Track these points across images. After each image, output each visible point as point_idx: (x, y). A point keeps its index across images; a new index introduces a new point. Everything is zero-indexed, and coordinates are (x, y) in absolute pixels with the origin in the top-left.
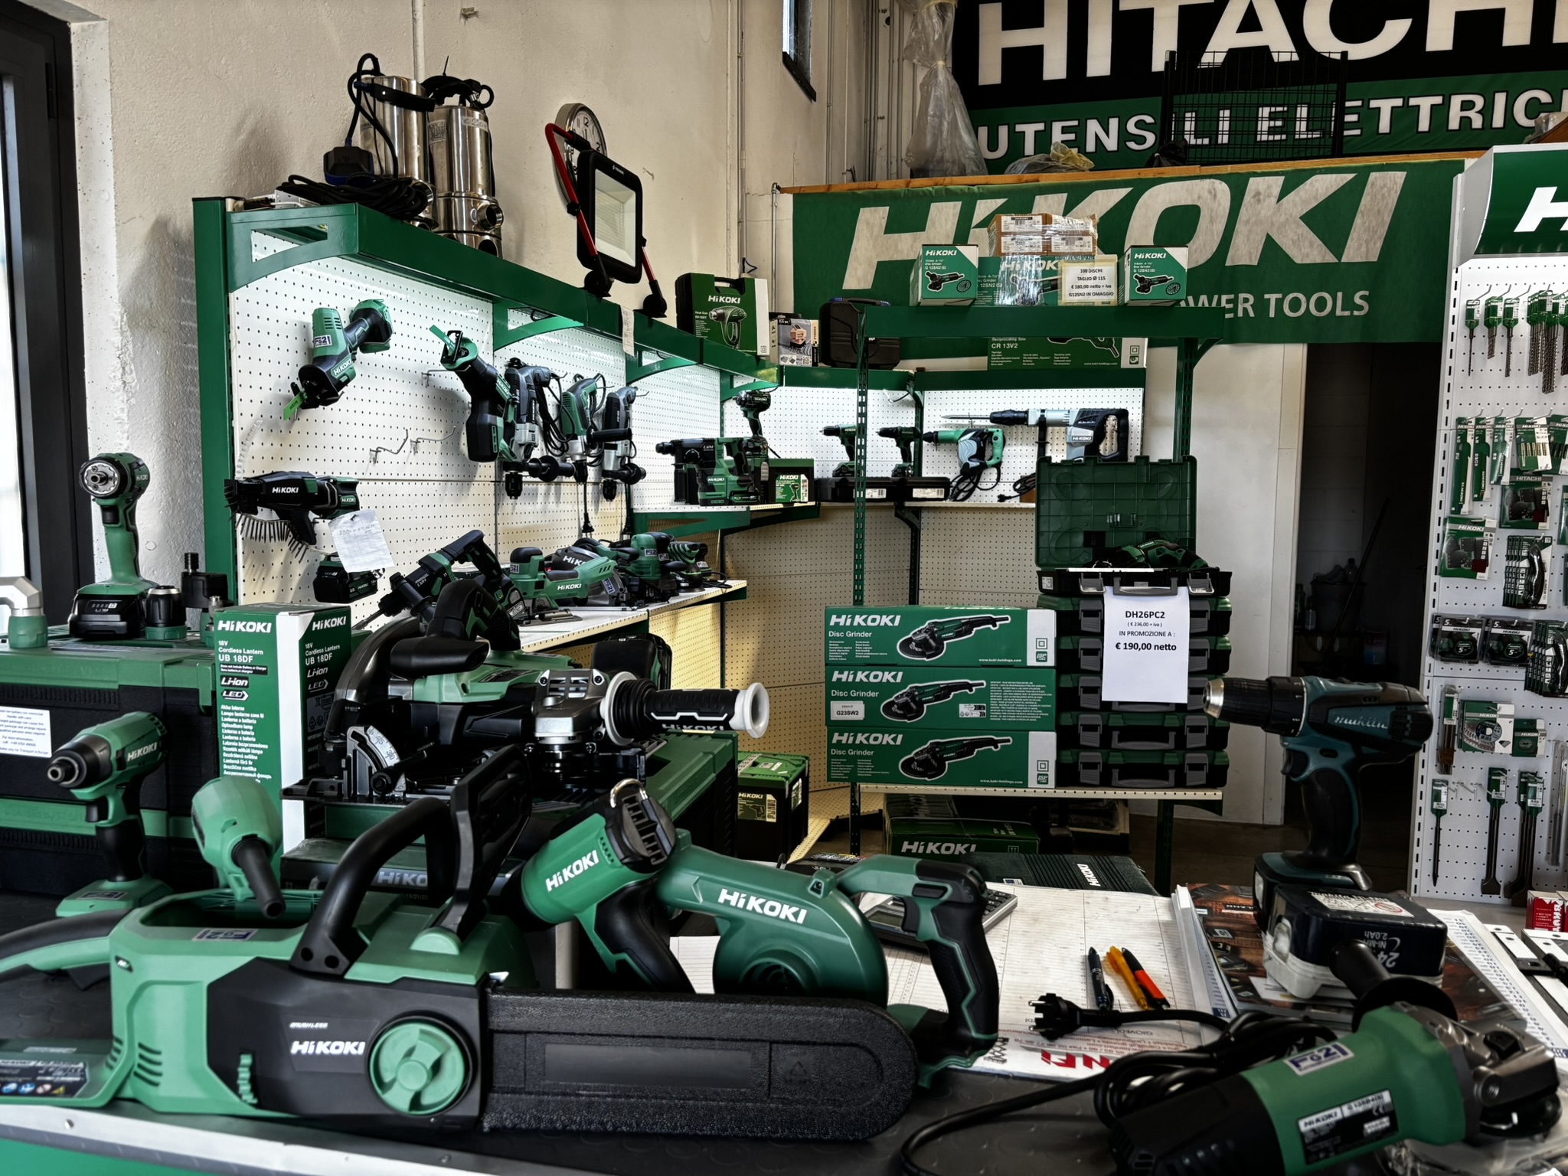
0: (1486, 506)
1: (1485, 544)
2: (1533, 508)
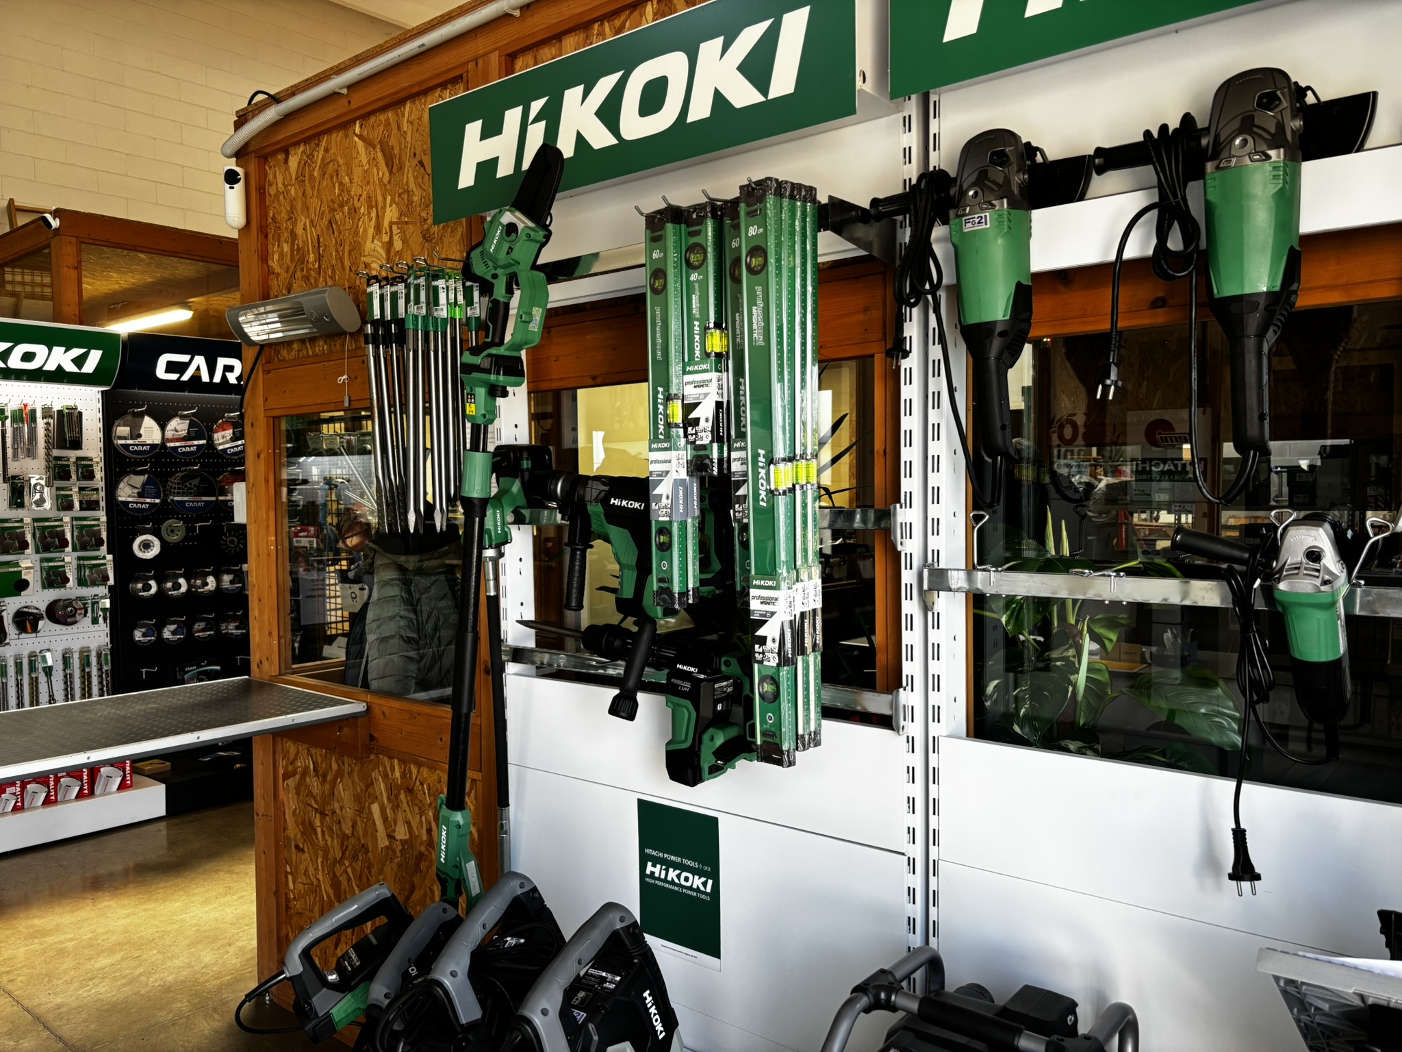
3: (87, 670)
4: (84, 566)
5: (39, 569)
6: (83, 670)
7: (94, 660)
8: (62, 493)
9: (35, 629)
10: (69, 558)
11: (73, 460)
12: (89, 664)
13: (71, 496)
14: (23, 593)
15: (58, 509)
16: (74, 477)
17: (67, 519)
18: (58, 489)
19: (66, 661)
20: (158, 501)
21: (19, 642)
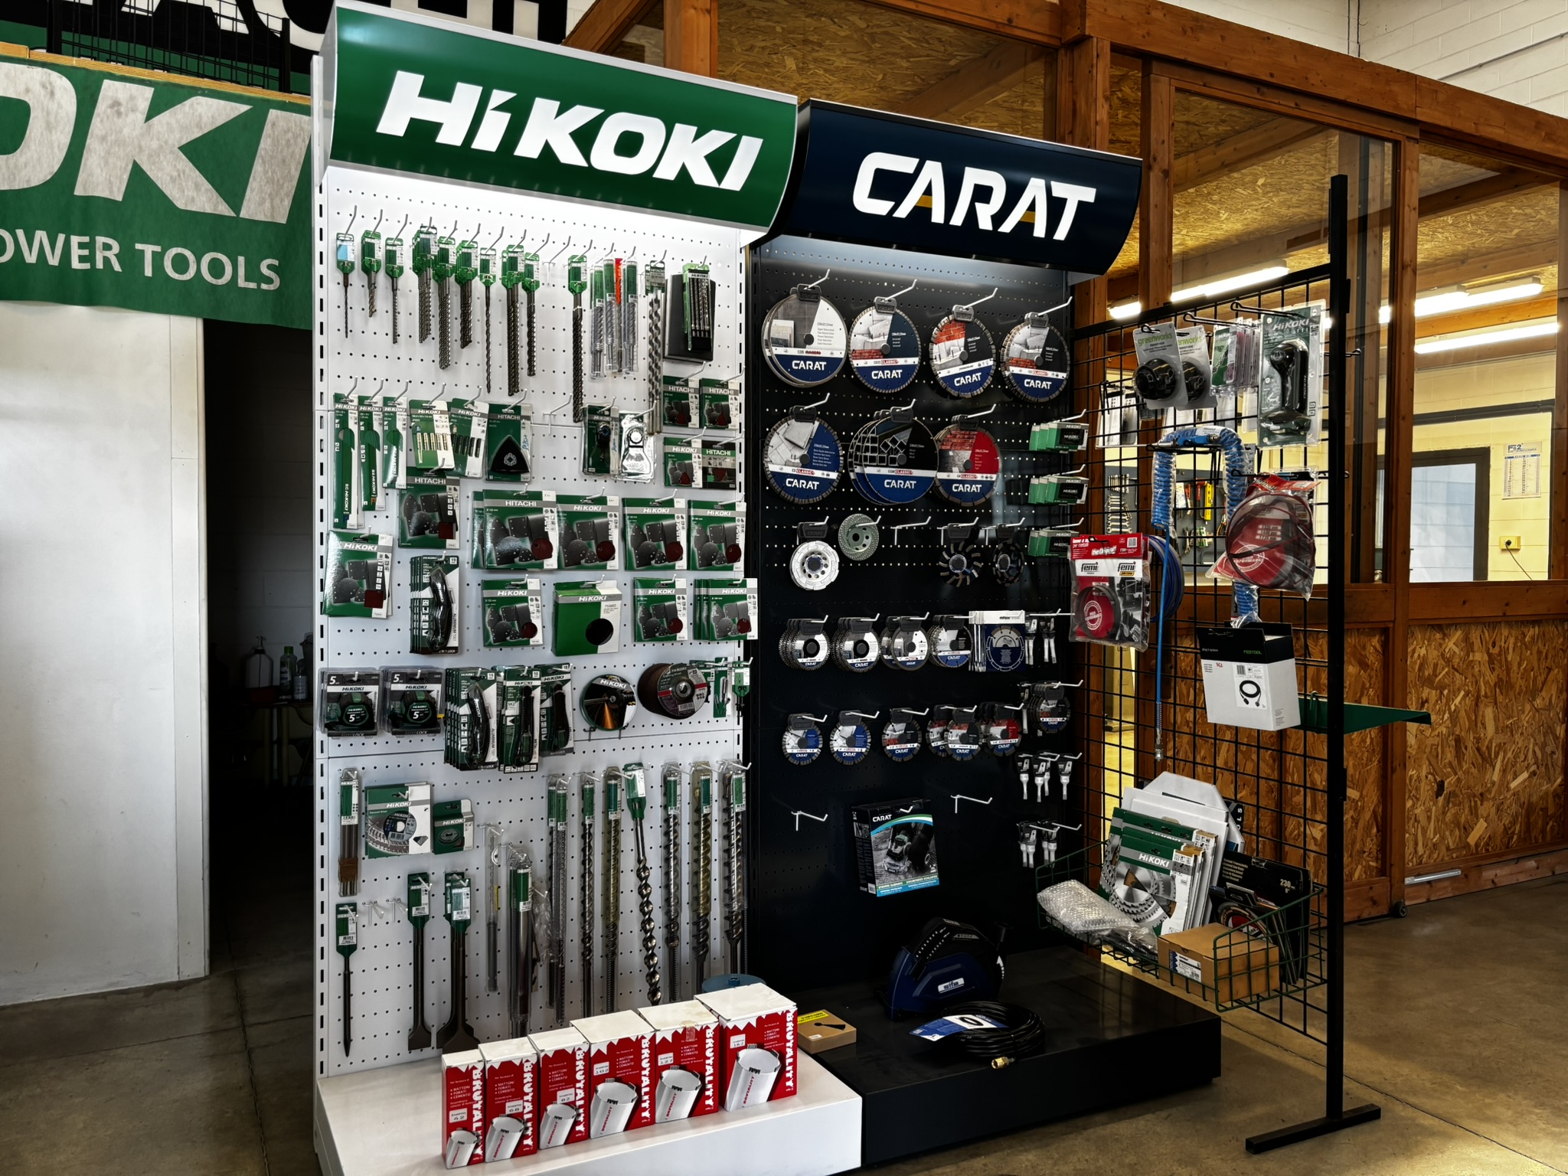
0: (381, 516)
1: (380, 568)
2: (438, 520)
3: (705, 811)
4: (708, 598)
5: (629, 601)
6: (697, 810)
7: (715, 789)
8: (676, 449)
9: (619, 723)
10: (682, 580)
11: (694, 384)
12: (708, 800)
13: (689, 456)
14: (601, 648)
15: (667, 484)
16: (695, 420)
17: (680, 503)
18: (667, 442)
19: (669, 788)
20: (834, 475)
21: (588, 746)
